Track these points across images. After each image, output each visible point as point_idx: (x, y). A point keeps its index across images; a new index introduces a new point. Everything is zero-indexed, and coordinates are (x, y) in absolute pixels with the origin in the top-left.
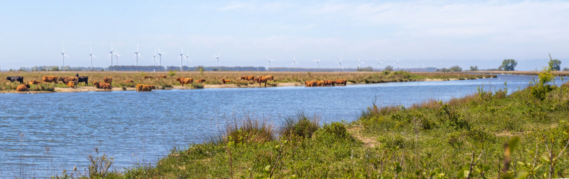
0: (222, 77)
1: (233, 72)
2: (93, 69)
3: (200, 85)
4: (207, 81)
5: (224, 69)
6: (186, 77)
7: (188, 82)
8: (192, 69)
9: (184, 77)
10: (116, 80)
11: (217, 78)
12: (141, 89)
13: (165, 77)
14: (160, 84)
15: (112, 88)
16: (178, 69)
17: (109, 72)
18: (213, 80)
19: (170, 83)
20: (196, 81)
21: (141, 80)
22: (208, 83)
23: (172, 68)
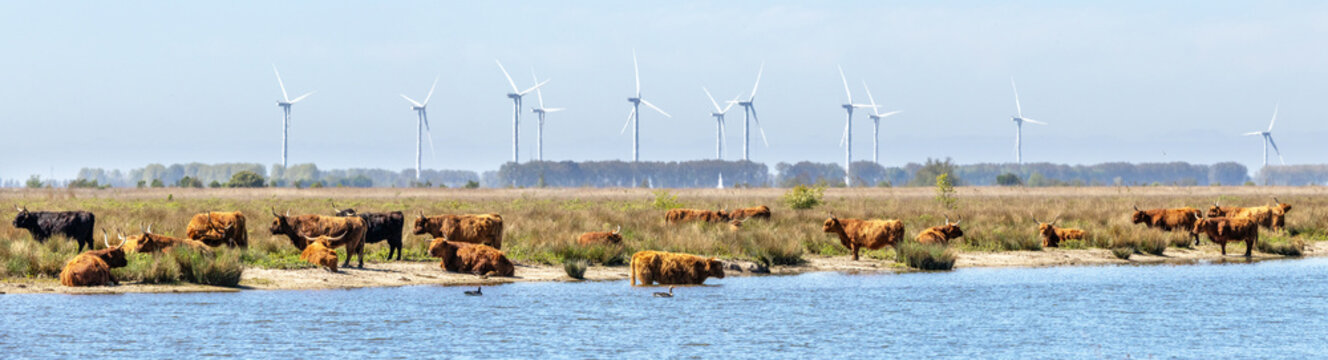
0: (1042, 214)
1: (1094, 192)
2: (428, 181)
3: (936, 252)
4: (969, 234)
5: (1049, 175)
6: (870, 216)
7: (882, 241)
8: (900, 176)
9: (861, 212)
10: (536, 233)
11: (1018, 219)
12: (654, 274)
13: (766, 214)
14: (749, 252)
15: (517, 273)
16: (831, 175)
17: (502, 193)
18: (1000, 230)
19: (794, 244)
20: (918, 237)
21: (657, 230)
22: (975, 244)
23: (801, 174)
